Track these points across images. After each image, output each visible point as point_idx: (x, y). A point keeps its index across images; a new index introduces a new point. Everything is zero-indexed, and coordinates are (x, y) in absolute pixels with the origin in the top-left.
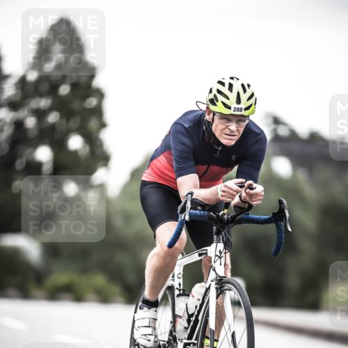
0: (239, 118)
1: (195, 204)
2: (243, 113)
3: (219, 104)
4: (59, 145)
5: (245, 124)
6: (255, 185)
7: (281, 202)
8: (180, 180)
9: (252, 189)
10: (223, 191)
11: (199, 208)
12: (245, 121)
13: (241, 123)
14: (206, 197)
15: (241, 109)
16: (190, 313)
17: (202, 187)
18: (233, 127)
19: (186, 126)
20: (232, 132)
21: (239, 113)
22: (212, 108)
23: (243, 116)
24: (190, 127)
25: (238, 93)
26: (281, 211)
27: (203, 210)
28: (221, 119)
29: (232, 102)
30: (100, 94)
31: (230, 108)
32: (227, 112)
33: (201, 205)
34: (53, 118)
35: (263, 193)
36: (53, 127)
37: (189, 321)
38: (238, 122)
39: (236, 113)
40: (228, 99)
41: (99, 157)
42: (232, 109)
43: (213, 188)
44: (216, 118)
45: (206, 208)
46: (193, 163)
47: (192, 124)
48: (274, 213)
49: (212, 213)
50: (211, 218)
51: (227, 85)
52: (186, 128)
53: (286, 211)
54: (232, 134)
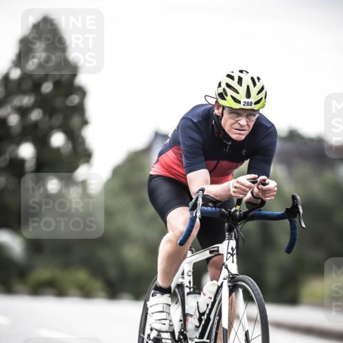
0: (249, 112)
1: (207, 200)
2: (254, 107)
3: (229, 98)
4: (41, 142)
5: (254, 119)
6: (268, 181)
7: (294, 198)
9: (265, 184)
10: (235, 187)
11: (210, 204)
12: (254, 115)
13: (251, 117)
14: (218, 193)
15: (251, 103)
16: (201, 312)
17: (212, 182)
18: (243, 121)
19: (195, 121)
20: (242, 126)
21: (249, 107)
22: (221, 102)
23: (253, 110)
24: (199, 122)
25: (248, 86)
26: (295, 207)
27: (215, 206)
28: (230, 113)
29: (242, 96)
30: (82, 92)
31: (239, 102)
32: (236, 106)
33: (212, 202)
34: (36, 115)
35: (276, 189)
36: (36, 125)
37: (200, 320)
38: (247, 116)
39: (246, 107)
40: (238, 93)
41: (81, 153)
42: (242, 103)
43: (225, 185)
44: (225, 112)
45: (218, 205)
46: (203, 158)
47: (200, 119)
48: (287, 209)
49: (223, 210)
50: (222, 214)
51: (236, 79)
53: (300, 207)
54: (241, 129)
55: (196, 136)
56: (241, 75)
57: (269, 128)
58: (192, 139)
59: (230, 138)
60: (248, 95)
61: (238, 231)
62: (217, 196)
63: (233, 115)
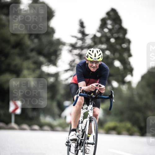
0: (96, 62)
1: (83, 91)
2: (97, 60)
3: (89, 57)
5: (99, 64)
6: (102, 85)
7: (111, 92)
8: (79, 84)
9: (100, 87)
10: (91, 87)
11: (85, 93)
12: (98, 63)
16: (83, 129)
18: (94, 65)
19: (81, 65)
20: (94, 67)
21: (95, 60)
23: (97, 61)
24: (82, 66)
27: (86, 93)
28: (90, 62)
29: (93, 57)
31: (92, 58)
32: (91, 60)
35: (105, 88)
37: (82, 132)
38: (96, 63)
40: (92, 55)
42: (93, 59)
43: (89, 86)
44: (89, 62)
45: (87, 93)
47: (82, 64)
48: (109, 96)
49: (89, 95)
52: (80, 66)
53: (113, 95)
54: (94, 68)
56: (93, 50)
57: (106, 68)
59: (91, 71)
60: (95, 56)
61: (93, 102)
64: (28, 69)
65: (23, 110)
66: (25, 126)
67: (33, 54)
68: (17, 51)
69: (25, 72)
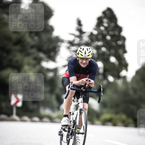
1: (74, 85)
2: (87, 57)
3: (80, 54)
5: (88, 61)
6: (91, 80)
7: (100, 86)
8: (70, 78)
10: (81, 82)
11: (75, 87)
12: (88, 60)
13: (87, 60)
16: (74, 120)
18: (84, 61)
19: (72, 62)
20: (84, 63)
21: (86, 57)
22: (78, 56)
25: (85, 51)
26: (100, 89)
27: (77, 88)
32: (82, 57)
35: (94, 83)
37: (73, 122)
39: (85, 57)
40: (82, 53)
42: (83, 56)
44: (80, 59)
45: (78, 87)
46: (74, 73)
48: (98, 89)
50: (79, 90)
51: (82, 49)
53: (102, 89)
54: (84, 64)
55: (72, 66)
57: (95, 64)
58: (71, 67)
60: (85, 53)
61: (83, 96)
62: (77, 84)
63: (81, 60)
64: (29, 64)
65: (24, 103)
66: (26, 118)
67: (34, 51)
68: (18, 47)
69: (26, 68)
